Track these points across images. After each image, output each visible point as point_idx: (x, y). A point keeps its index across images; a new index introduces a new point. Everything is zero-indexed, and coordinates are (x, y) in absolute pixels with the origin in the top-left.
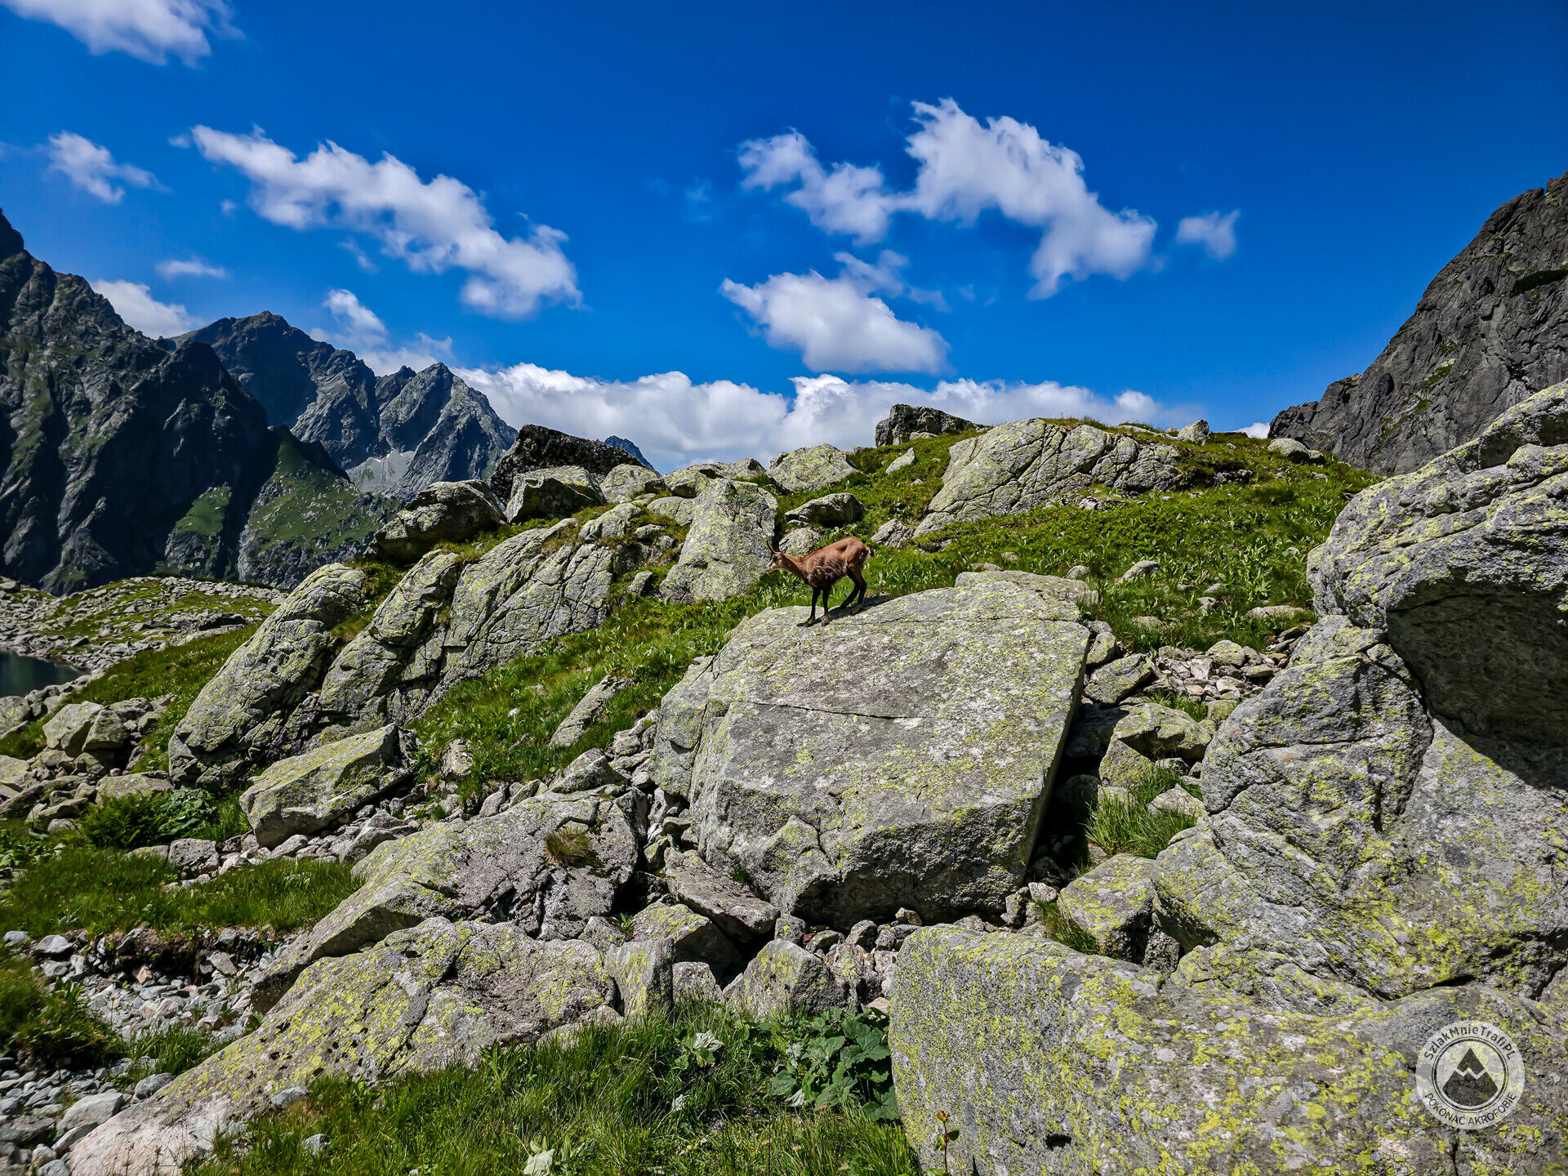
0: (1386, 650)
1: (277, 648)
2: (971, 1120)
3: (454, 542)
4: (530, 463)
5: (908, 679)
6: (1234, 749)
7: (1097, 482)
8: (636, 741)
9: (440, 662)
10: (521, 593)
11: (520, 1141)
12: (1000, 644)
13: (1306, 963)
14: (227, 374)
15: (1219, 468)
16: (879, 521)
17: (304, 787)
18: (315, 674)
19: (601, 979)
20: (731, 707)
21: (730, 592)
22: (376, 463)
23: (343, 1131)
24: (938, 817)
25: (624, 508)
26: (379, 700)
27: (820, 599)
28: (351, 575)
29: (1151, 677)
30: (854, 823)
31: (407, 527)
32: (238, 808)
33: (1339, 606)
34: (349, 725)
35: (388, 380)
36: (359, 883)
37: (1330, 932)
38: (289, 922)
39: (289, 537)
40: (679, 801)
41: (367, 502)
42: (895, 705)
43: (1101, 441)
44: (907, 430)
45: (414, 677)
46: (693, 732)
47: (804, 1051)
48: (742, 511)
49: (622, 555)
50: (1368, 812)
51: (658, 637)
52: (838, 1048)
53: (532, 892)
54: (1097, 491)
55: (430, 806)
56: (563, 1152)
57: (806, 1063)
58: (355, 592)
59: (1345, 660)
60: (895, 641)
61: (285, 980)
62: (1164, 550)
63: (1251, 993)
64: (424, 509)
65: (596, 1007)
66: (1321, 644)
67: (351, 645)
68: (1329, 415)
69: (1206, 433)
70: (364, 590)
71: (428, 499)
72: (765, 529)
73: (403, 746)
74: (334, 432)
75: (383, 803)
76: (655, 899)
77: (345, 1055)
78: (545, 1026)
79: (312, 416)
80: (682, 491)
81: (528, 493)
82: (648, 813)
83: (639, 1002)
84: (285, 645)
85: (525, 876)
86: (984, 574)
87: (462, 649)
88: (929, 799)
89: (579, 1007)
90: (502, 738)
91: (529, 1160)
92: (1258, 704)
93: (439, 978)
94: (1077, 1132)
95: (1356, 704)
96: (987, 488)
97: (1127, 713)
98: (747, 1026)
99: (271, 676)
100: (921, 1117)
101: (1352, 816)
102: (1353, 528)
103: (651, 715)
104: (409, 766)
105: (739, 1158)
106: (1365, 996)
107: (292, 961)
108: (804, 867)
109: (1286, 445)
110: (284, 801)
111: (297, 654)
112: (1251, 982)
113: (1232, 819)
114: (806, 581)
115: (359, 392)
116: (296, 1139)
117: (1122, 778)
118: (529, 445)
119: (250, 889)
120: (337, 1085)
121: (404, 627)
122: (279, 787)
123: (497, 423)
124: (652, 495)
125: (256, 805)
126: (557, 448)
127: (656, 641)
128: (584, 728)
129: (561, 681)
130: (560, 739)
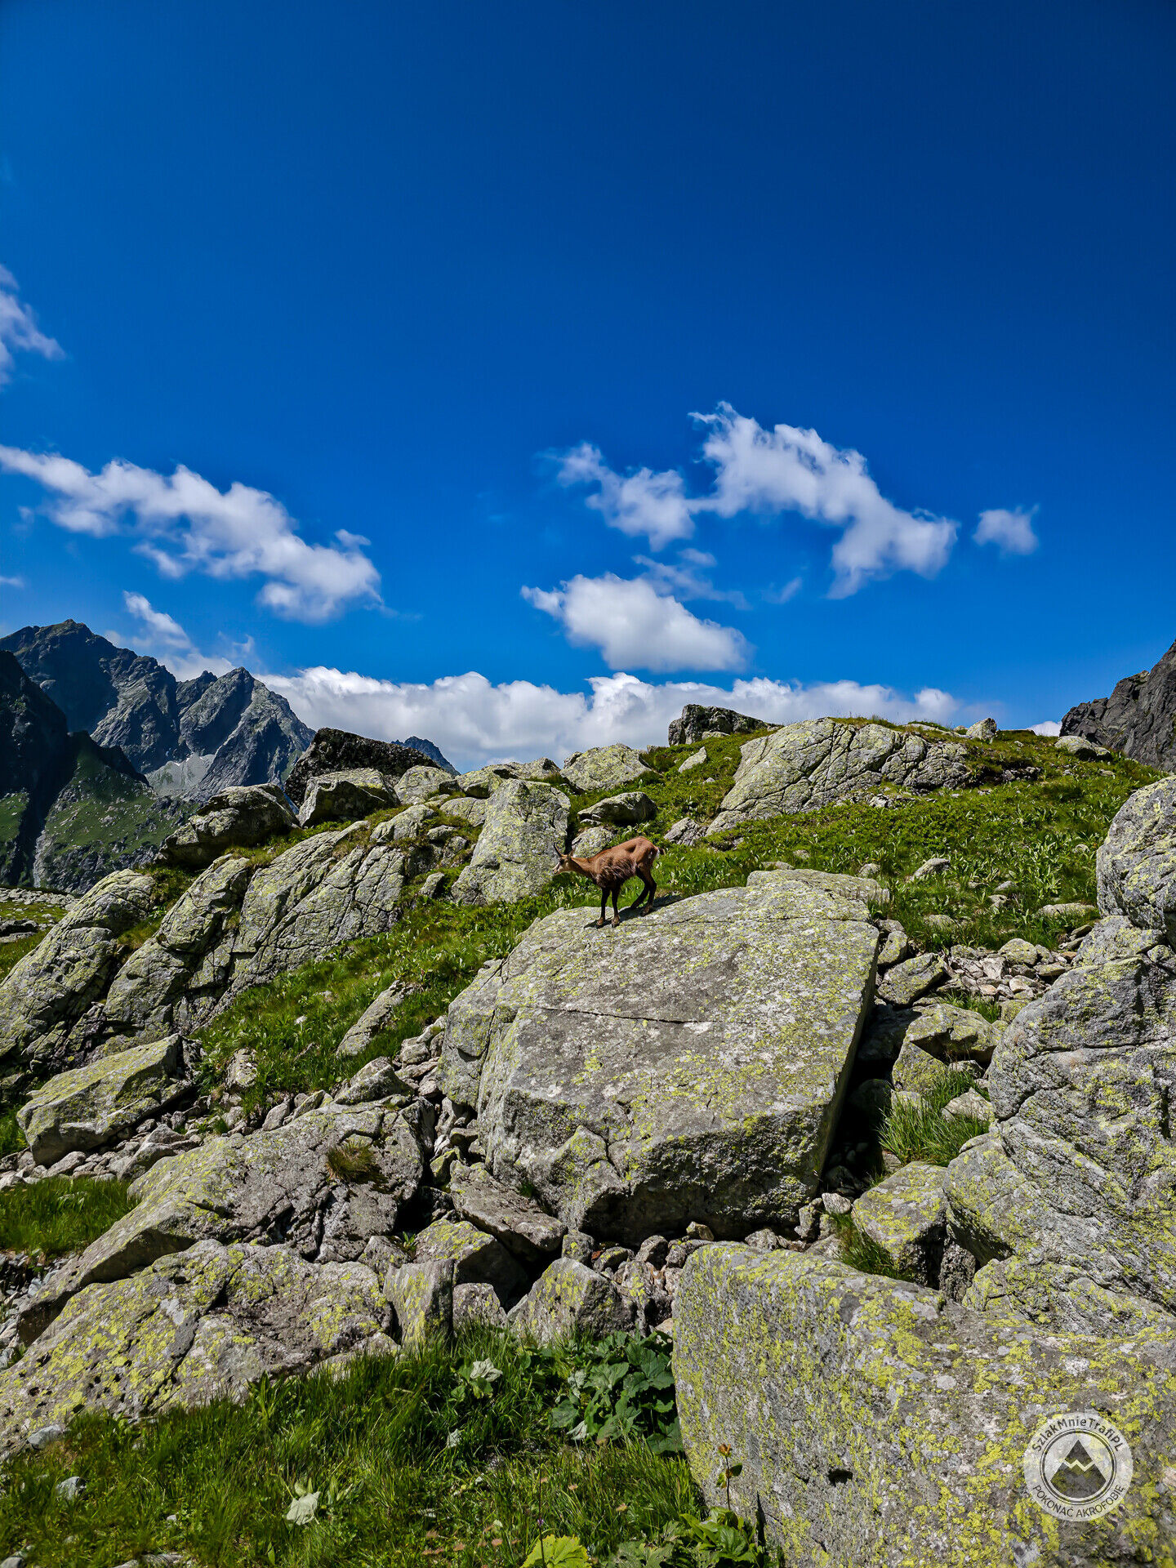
0: (1166, 952)
1: (63, 957)
2: (754, 1453)
3: (245, 847)
4: (325, 766)
5: (698, 982)
6: (1020, 1053)
7: (887, 779)
8: (424, 1049)
9: (228, 969)
10: (312, 897)
11: (283, 1483)
12: (790, 945)
13: (1100, 1277)
14: (28, 680)
15: (1007, 765)
16: (672, 820)
17: (84, 1103)
18: (101, 983)
19: (378, 1304)
20: (519, 1012)
21: (522, 893)
22: (175, 767)
23: (101, 1473)
24: (728, 1126)
25: (417, 809)
26: (165, 1009)
27: (609, 900)
28: (140, 881)
29: (944, 977)
30: (643, 1133)
31: (198, 832)
32: (16, 1123)
33: (1120, 906)
34: (133, 1035)
35: (189, 685)
36: (135, 1202)
37: (1121, 1243)
38: (60, 1245)
39: (85, 843)
40: (467, 1111)
41: (165, 806)
42: (685, 1008)
43: (890, 740)
44: (699, 729)
45: (201, 984)
46: (481, 1039)
47: (586, 1379)
48: (534, 811)
49: (414, 857)
50: (1156, 1118)
51: (449, 940)
52: (621, 1376)
53: (311, 1211)
54: (887, 789)
55: (213, 1119)
56: (329, 1494)
57: (591, 1392)
58: (144, 898)
59: (1126, 961)
60: (686, 943)
61: (50, 1309)
62: (955, 848)
63: (1047, 1309)
64: (216, 814)
65: (371, 1334)
66: (1103, 944)
67: (139, 952)
68: (1119, 711)
69: (993, 731)
70: (153, 897)
71: (220, 803)
72: (558, 828)
73: (186, 1057)
74: (134, 736)
75: (164, 1117)
76: (440, 1216)
77: (107, 1390)
78: (317, 1355)
79: (113, 721)
80: (475, 792)
81: (321, 796)
82: (436, 1123)
83: (417, 1329)
84: (71, 953)
85: (305, 1194)
86: (775, 873)
87: (251, 955)
88: (719, 1106)
89: (355, 1335)
90: (287, 1048)
91: (292, 1504)
92: (1041, 1007)
93: (207, 1306)
94: (857, 1467)
95: (1139, 1007)
96: (778, 786)
97: (919, 1014)
98: (530, 1353)
99: (55, 986)
100: (705, 1450)
101: (1139, 1122)
102: (1129, 829)
103: (440, 1022)
104: (192, 1077)
105: (515, 1498)
106: (1160, 1311)
107: (60, 1289)
108: (592, 1182)
109: (1074, 742)
110: (62, 1115)
111: (83, 962)
112: (1046, 1298)
113: (1021, 1126)
115: (159, 697)
116: (51, 1483)
117: (916, 1082)
118: (324, 749)
119: (22, 1210)
120: (98, 1423)
121: (192, 933)
122: (57, 1102)
123: (297, 726)
124: (445, 796)
125: (34, 1121)
126: (353, 751)
127: (446, 945)
128: (371, 1036)
129: (350, 987)
130: (347, 1047)
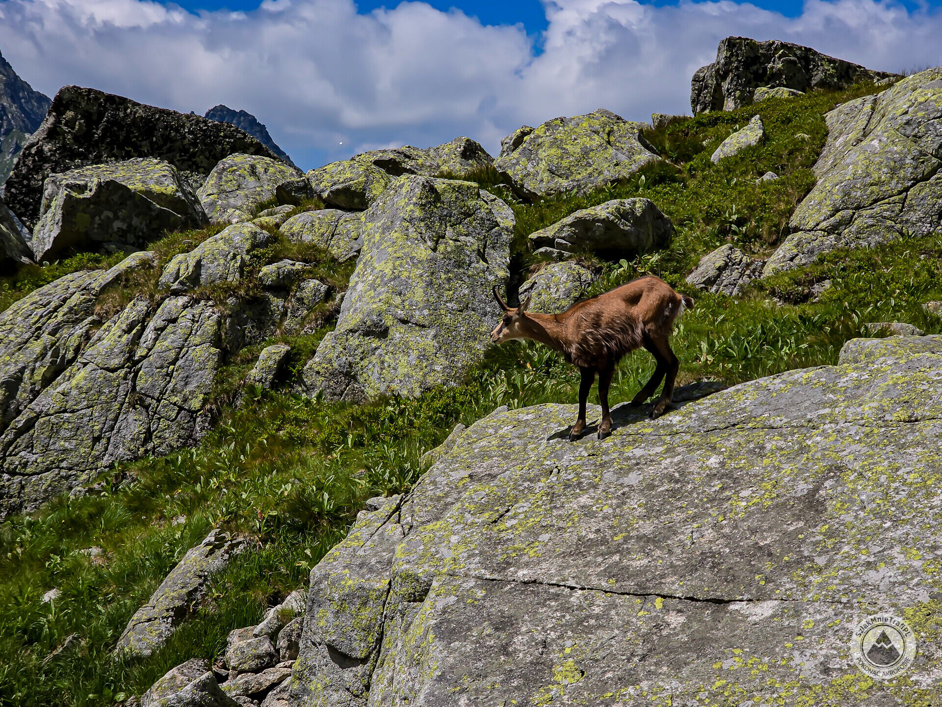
4: (73, 155)
5: (753, 531)
8: (266, 646)
10: (61, 385)
12: (921, 466)
16: (700, 248)
20: (435, 584)
21: (430, 380)
25: (239, 231)
42: (731, 578)
44: (748, 83)
46: (368, 629)
48: (449, 232)
49: (235, 315)
51: (303, 462)
60: (731, 464)
72: (493, 264)
80: (342, 200)
81: (70, 208)
86: (890, 341)
90: (30, 642)
96: (894, 186)
103: (293, 601)
114: (568, 357)
118: (70, 123)
124: (288, 208)
126: (121, 127)
127: (298, 469)
128: (174, 624)
129: (134, 541)
130: (133, 642)
